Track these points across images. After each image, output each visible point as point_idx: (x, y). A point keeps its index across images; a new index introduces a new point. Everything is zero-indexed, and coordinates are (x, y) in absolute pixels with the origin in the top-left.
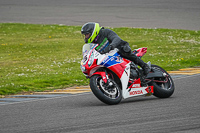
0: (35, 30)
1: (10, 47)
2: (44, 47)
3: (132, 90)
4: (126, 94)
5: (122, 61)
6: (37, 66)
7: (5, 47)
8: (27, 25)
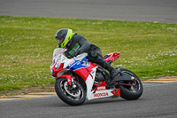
0: (132, 26)
1: (111, 41)
2: (140, 41)
3: (97, 92)
4: (90, 96)
5: (88, 65)
6: (134, 58)
7: (106, 41)
8: (125, 22)
